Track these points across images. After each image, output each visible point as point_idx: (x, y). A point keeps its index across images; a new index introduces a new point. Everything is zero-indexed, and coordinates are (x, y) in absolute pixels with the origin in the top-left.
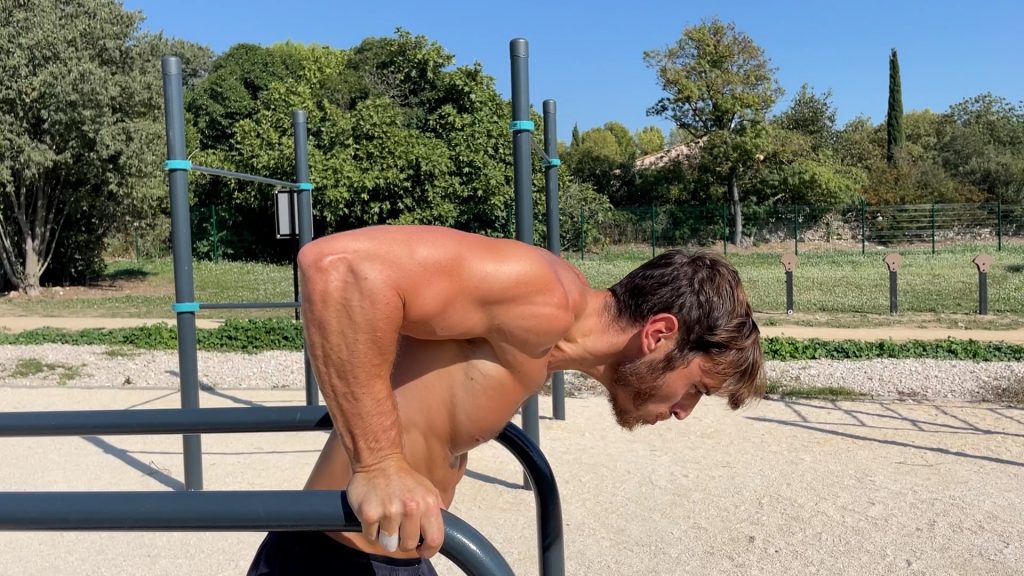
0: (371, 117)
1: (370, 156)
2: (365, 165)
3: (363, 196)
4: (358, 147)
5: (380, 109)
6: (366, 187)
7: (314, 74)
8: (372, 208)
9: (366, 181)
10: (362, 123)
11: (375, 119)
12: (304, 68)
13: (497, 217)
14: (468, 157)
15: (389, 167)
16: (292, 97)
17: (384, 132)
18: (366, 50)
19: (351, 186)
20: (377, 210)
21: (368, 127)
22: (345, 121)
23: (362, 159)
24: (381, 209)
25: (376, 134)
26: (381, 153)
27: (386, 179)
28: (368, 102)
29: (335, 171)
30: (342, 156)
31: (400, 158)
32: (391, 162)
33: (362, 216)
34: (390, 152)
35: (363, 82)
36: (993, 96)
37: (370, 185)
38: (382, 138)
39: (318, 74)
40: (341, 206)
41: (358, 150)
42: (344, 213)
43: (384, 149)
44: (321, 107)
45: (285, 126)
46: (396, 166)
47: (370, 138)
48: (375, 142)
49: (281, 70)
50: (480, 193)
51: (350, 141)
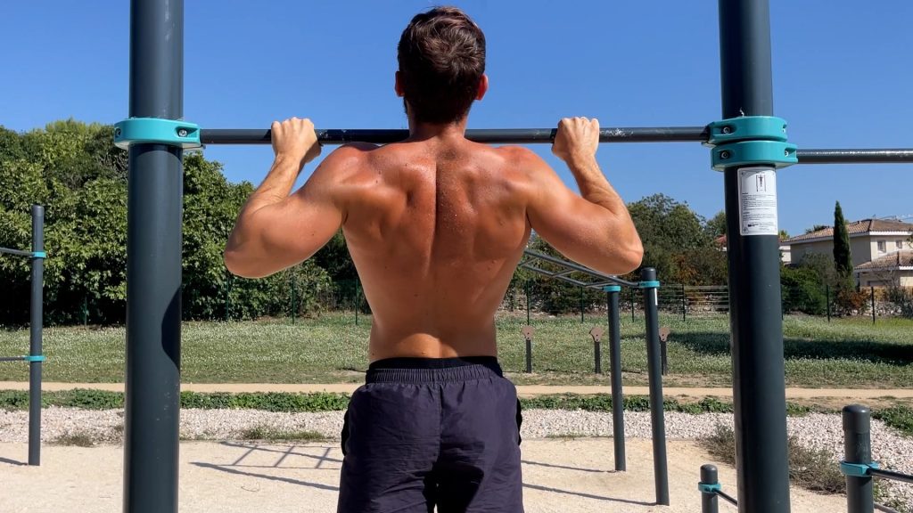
0: (96, 195)
1: (91, 230)
2: (86, 237)
3: (79, 265)
4: (81, 221)
5: (105, 189)
6: (83, 257)
7: (52, 155)
8: (91, 276)
9: (83, 251)
10: (85, 200)
11: (99, 198)
12: (42, 150)
13: (219, 286)
14: (188, 232)
15: (109, 240)
16: (22, 175)
17: (107, 209)
18: (104, 137)
19: (68, 256)
20: (97, 278)
21: (91, 204)
22: (70, 199)
23: (83, 232)
24: (102, 276)
25: (99, 211)
26: (103, 227)
27: (105, 250)
28: (95, 182)
29: (54, 242)
30: (63, 229)
31: (121, 232)
32: (112, 235)
33: (83, 284)
34: (111, 227)
35: (95, 165)
36: (665, 197)
37: (86, 255)
38: (105, 214)
39: (54, 156)
40: (57, 274)
41: (80, 224)
42: (60, 280)
43: (106, 224)
44: (50, 186)
45: (13, 201)
46: (118, 240)
47: (93, 214)
48: (97, 218)
49: (18, 150)
50: (197, 264)
51: (73, 216)
